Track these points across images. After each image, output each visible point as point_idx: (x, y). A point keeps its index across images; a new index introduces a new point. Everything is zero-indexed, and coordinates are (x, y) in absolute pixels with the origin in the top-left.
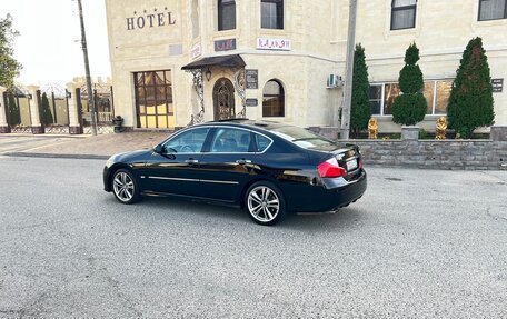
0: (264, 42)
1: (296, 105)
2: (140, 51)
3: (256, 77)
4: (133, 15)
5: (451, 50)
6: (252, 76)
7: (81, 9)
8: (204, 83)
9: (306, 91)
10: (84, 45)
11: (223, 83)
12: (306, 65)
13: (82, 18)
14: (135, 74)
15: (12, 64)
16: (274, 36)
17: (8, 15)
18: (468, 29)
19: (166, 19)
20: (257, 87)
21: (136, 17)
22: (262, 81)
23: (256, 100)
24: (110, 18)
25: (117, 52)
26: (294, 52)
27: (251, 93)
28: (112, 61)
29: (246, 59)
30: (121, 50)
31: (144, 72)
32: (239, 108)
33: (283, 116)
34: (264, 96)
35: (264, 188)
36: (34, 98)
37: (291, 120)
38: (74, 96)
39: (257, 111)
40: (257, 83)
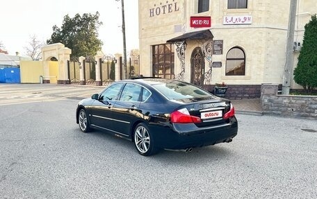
0: (230, 19)
2: (157, 31)
3: (221, 46)
4: (153, 7)
6: (218, 45)
7: (123, 6)
8: (186, 52)
9: (263, 55)
10: (124, 29)
11: (198, 51)
12: (264, 35)
13: (123, 12)
14: (154, 46)
15: (98, 43)
16: (239, 14)
17: (97, 13)
19: (173, 8)
20: (222, 53)
21: (155, 8)
22: (226, 48)
23: (221, 63)
24: (140, 10)
25: (143, 32)
26: (255, 25)
27: (216, 58)
28: (140, 38)
29: (214, 32)
30: (146, 30)
31: (158, 45)
32: (207, 68)
33: (244, 75)
34: (227, 59)
35: (142, 128)
36: (98, 63)
37: (249, 78)
38: (118, 62)
39: (222, 71)
40: (222, 50)
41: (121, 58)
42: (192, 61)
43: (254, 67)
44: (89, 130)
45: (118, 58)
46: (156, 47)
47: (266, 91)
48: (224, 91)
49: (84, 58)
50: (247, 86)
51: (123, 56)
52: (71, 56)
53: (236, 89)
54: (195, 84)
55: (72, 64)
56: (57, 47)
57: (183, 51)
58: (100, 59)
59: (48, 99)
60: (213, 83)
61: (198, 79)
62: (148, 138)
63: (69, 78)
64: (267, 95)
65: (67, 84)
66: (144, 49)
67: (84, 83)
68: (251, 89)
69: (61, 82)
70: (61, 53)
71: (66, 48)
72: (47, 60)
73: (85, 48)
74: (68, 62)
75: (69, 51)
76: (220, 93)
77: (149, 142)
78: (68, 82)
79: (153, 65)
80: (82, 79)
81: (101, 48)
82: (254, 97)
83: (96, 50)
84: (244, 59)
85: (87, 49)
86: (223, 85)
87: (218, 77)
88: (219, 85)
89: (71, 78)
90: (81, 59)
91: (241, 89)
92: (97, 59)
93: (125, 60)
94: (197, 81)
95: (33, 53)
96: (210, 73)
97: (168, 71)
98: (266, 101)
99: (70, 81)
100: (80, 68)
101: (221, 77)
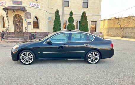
0: (32, 4)
1: (42, 25)
3: (30, 15)
5: (79, 14)
11: (18, 16)
12: (44, 13)
16: (35, 3)
18: (81, 9)
20: (31, 19)
22: (32, 17)
23: (31, 23)
27: (29, 20)
33: (38, 28)
39: (31, 26)
42: (14, 21)
86: (35, 33)
87: (30, 29)
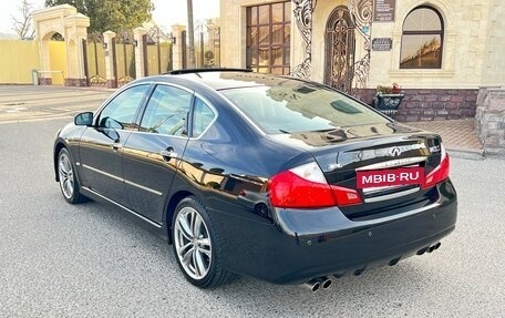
6: (386, 2)
8: (314, 17)
11: (341, 14)
20: (393, 19)
22: (401, 9)
23: (390, 41)
27: (381, 30)
31: (258, 6)
32: (360, 53)
33: (440, 67)
34: (405, 33)
35: (193, 211)
36: (140, 44)
37: (452, 74)
38: (178, 41)
39: (391, 58)
40: (393, 12)
41: (183, 34)
42: (328, 37)
43: (462, 50)
44: (79, 199)
45: (177, 34)
46: (254, 10)
47: (495, 104)
48: (397, 102)
49: (114, 35)
50: (446, 92)
51: (187, 29)
52: (89, 30)
53: (419, 98)
54: (334, 88)
55: (90, 47)
56: (61, 14)
57: (308, 15)
58: (144, 37)
59: (33, 117)
60: (372, 85)
61: (339, 76)
62: (207, 242)
63: (86, 74)
64: (495, 112)
65: (82, 85)
66: (230, 13)
67: (115, 84)
68: (454, 99)
69: (71, 83)
70: (69, 24)
71: (80, 15)
72: (45, 38)
73: (119, 15)
74: (84, 42)
75: (86, 21)
76: (389, 108)
77: (209, 253)
78: (86, 83)
79: (248, 47)
80: (109, 76)
81: (150, 17)
82: (459, 117)
83: (140, 20)
84: (441, 33)
85: (123, 17)
86: (395, 90)
87: (382, 71)
88: (386, 90)
89: (90, 76)
90: (108, 36)
91: (432, 98)
92: (138, 37)
93: (192, 38)
94: (339, 79)
95: (25, 28)
96: (365, 63)
97: (279, 61)
98: (493, 126)
99: (88, 80)
100: (107, 53)
101: (391, 72)
